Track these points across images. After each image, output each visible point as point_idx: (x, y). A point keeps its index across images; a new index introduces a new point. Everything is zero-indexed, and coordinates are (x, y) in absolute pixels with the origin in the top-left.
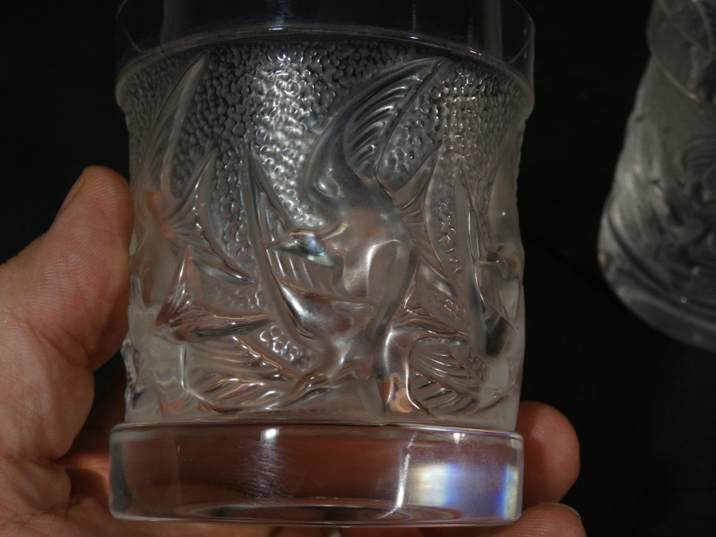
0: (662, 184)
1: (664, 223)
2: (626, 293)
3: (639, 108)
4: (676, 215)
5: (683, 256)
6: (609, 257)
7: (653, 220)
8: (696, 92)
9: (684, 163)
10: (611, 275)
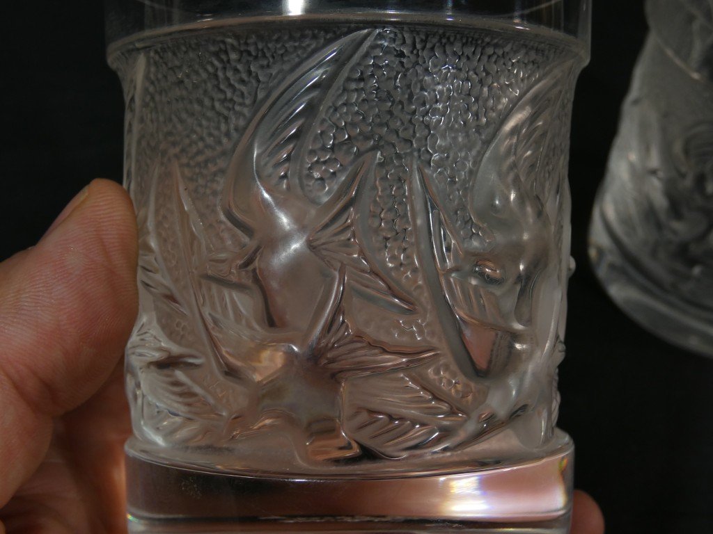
0: (661, 174)
1: (663, 217)
4: (675, 208)
5: (684, 254)
6: (601, 252)
7: (650, 213)
8: (698, 70)
9: (686, 151)
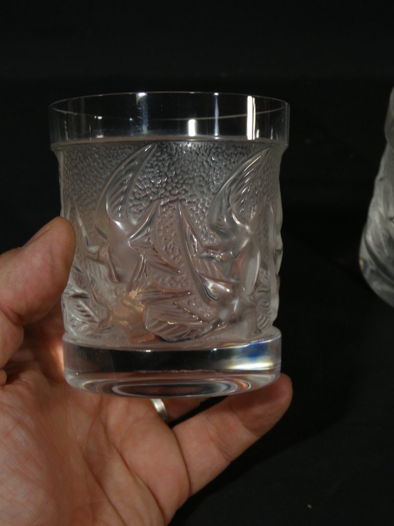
2: (377, 286)
3: (381, 174)
6: (365, 262)
10: (367, 275)
